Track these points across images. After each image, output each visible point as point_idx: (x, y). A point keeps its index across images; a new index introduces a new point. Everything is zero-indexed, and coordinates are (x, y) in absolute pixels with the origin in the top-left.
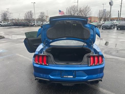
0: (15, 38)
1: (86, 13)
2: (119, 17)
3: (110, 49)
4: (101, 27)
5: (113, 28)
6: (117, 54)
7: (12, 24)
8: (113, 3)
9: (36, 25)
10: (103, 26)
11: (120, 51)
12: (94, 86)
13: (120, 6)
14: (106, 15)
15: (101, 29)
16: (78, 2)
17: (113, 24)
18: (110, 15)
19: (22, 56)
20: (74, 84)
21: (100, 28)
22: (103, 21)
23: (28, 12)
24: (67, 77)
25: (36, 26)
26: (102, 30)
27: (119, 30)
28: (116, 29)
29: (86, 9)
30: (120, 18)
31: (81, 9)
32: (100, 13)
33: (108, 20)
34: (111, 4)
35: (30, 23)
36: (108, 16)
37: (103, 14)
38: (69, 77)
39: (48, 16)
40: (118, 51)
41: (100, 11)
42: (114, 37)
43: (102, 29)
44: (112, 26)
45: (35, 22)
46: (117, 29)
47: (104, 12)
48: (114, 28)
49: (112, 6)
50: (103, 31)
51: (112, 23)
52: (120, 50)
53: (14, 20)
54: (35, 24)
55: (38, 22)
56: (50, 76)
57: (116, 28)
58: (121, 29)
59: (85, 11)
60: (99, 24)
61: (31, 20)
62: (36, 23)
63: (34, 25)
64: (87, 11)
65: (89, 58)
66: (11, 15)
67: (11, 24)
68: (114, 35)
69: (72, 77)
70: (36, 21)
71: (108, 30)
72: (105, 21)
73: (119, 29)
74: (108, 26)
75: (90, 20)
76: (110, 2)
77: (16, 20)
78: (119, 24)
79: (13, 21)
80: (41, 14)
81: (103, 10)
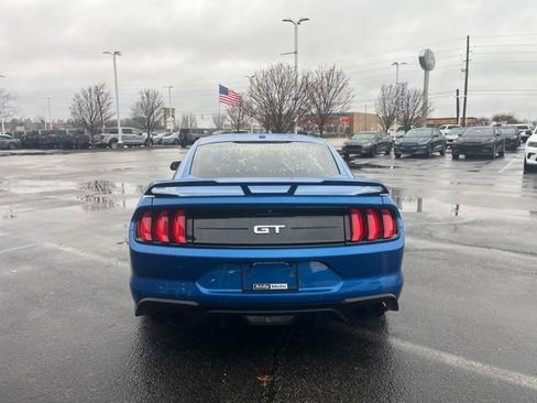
0: (34, 190)
1: (330, 95)
2: (461, 116)
3: (429, 220)
4: (392, 153)
5: (438, 154)
6: (453, 235)
7: (14, 140)
8: (433, 58)
9: (120, 142)
10: (400, 145)
11: (466, 226)
12: (368, 332)
13: (462, 71)
14: (408, 105)
15: (390, 158)
16: (296, 53)
17: (439, 138)
18: (425, 104)
19: (69, 249)
20: (291, 317)
21: (388, 153)
22: (399, 129)
23: (90, 90)
24: (265, 287)
25: (120, 148)
26: (397, 162)
27: (462, 160)
28: (449, 157)
29: (328, 80)
30: (464, 118)
31: (310, 80)
32: (384, 99)
33: (418, 126)
34: (425, 63)
35: (96, 137)
36: (419, 109)
37: (397, 103)
38: (274, 286)
39: (173, 110)
40: (456, 228)
41: (383, 90)
42: (447, 183)
43: (398, 156)
44: (432, 145)
45: (116, 132)
46: (455, 158)
47: (400, 94)
48: (442, 154)
49: (431, 72)
50: (400, 163)
51: (435, 134)
52: (466, 223)
53: (21, 124)
54: (115, 140)
55: (130, 132)
56: (199, 286)
57: (451, 155)
58: (469, 158)
59: (325, 86)
60: (385, 139)
61: (100, 124)
62: (120, 134)
63: (114, 146)
64: (334, 90)
65: (347, 217)
66: (11, 103)
67: (8, 141)
68: (445, 176)
69: (285, 286)
70: (120, 129)
71: (420, 162)
72: (406, 128)
73: (461, 156)
74: (417, 145)
75: (346, 125)
76: (422, 55)
77: (31, 124)
78: (461, 139)
79: (19, 129)
80: (143, 98)
81: (394, 85)
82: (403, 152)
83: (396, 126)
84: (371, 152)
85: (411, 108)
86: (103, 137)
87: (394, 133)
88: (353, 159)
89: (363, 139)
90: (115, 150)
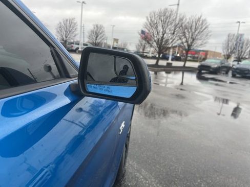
4: (230, 73)
14: (242, 47)
15: (228, 76)
16: (178, 5)
21: (226, 73)
22: (234, 61)
23: (67, 21)
29: (196, 24)
32: (228, 41)
37: (236, 45)
41: (229, 36)
45: (79, 44)
47: (238, 40)
59: (194, 28)
72: (239, 60)
75: (203, 57)
80: (95, 28)
81: (236, 34)
82: (238, 73)
83: (232, 59)
84: (216, 71)
85: (244, 49)
86: (72, 46)
87: (231, 62)
88: (204, 73)
89: (212, 62)
90: (77, 54)
